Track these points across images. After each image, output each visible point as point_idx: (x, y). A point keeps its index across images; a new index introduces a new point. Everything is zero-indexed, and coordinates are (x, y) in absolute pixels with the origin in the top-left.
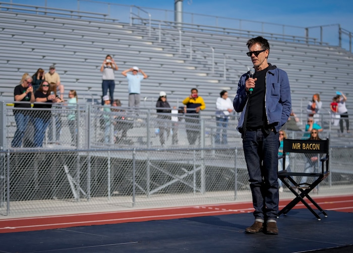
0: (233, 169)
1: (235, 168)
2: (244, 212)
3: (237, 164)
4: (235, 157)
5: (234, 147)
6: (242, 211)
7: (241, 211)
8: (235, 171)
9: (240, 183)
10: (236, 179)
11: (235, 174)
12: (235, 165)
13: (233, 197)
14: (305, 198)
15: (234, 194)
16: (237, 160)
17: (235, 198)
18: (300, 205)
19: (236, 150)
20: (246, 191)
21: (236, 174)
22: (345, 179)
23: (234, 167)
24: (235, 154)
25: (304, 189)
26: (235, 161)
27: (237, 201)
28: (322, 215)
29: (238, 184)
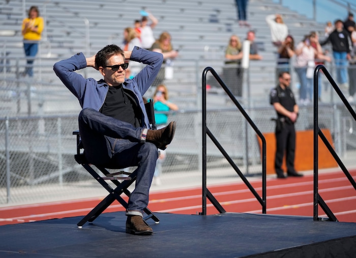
0: (3, 153)
1: (6, 150)
2: (23, 221)
3: (9, 144)
4: (6, 134)
5: (4, 116)
6: (20, 219)
7: (19, 221)
8: (5, 155)
9: (14, 175)
10: (8, 169)
11: (6, 161)
12: (6, 145)
13: (5, 198)
14: (123, 195)
15: (5, 193)
16: (9, 138)
17: (8, 200)
18: (116, 206)
19: (7, 122)
20: (25, 187)
21: (9, 161)
22: (181, 163)
23: (4, 149)
24: (5, 128)
25: (120, 181)
26: (6, 139)
27: (12, 205)
28: (151, 220)
29: (11, 177)
